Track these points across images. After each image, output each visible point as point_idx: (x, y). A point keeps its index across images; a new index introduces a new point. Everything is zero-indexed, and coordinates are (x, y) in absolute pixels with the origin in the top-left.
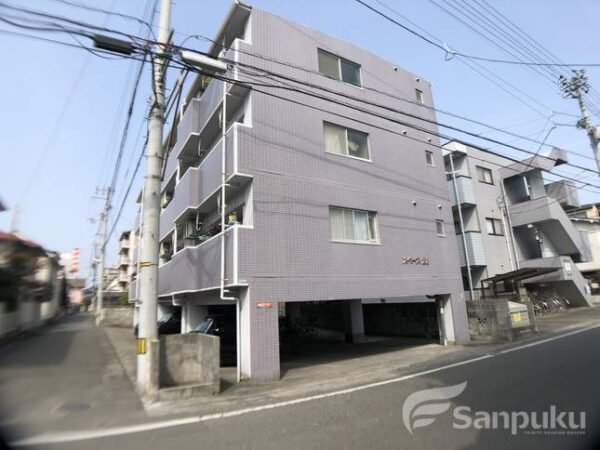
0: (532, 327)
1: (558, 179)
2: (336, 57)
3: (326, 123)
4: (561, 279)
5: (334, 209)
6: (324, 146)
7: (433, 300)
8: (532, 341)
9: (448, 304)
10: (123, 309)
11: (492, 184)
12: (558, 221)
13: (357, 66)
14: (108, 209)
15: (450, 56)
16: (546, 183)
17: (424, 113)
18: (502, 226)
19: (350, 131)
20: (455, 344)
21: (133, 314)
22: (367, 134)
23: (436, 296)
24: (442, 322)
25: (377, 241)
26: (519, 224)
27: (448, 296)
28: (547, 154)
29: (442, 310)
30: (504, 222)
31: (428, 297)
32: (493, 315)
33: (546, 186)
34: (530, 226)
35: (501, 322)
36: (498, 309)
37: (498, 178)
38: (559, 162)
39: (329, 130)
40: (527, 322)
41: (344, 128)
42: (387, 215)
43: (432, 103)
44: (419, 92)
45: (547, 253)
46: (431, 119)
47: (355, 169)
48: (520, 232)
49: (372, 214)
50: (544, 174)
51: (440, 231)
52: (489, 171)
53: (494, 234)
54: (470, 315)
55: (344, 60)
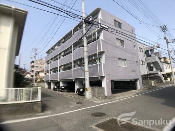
0: (155, 86)
1: (158, 51)
2: (117, 22)
3: (117, 38)
4: (158, 76)
5: (119, 59)
6: (116, 44)
7: (134, 80)
8: (156, 89)
9: (139, 81)
10: (42, 83)
11: (142, 52)
12: (158, 62)
13: (121, 24)
14: (36, 55)
15: (141, 22)
16: (155, 52)
17: (133, 35)
18: (144, 63)
19: (121, 40)
20: (140, 90)
21: (45, 84)
22: (124, 41)
23: (135, 79)
24: (137, 85)
25: (126, 66)
26: (148, 62)
27: (139, 79)
28: (156, 45)
29: (137, 82)
30: (145, 62)
31: (134, 79)
32: (148, 83)
33: (155, 53)
34: (151, 63)
35: (150, 85)
36: (149, 82)
37: (144, 51)
38: (158, 47)
39: (117, 40)
40: (154, 85)
41: (119, 39)
42: (128, 60)
43: (135, 33)
44: (132, 30)
45: (154, 70)
46: (134, 37)
47: (122, 49)
48: (149, 64)
49: (125, 60)
50: (154, 50)
51: (137, 64)
52: (142, 49)
53: (143, 65)
54: (143, 84)
55: (119, 23)
